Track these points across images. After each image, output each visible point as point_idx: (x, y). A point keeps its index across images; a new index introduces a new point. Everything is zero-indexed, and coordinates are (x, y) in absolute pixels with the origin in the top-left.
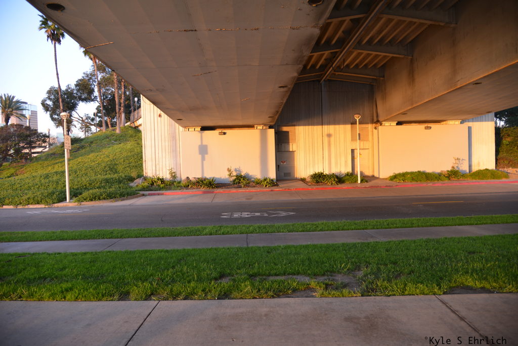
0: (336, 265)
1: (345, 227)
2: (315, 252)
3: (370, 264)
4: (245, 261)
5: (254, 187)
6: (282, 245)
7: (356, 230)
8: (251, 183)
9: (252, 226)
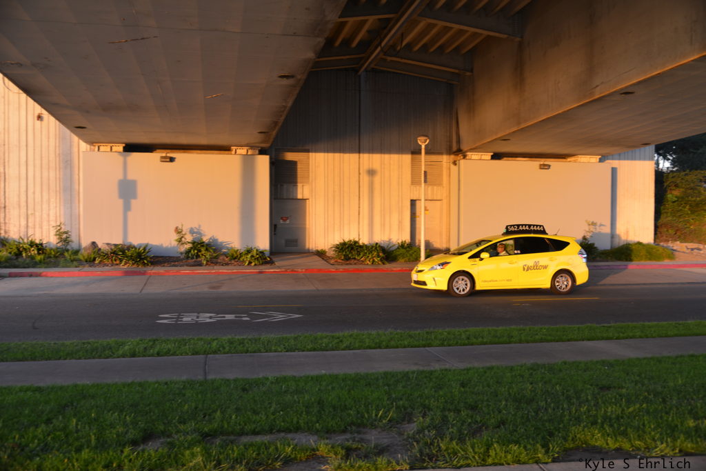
0: (368, 413)
1: (392, 343)
2: (333, 388)
3: (430, 409)
4: (196, 408)
5: (227, 264)
6: (271, 375)
7: (412, 347)
8: (221, 258)
9: (217, 339)
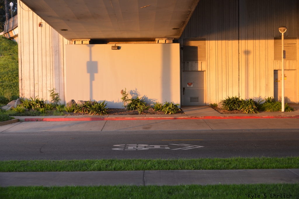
1: (265, 165)
2: (227, 194)
5: (154, 113)
6: (186, 184)
7: (278, 168)
8: (150, 109)
9: (150, 161)
